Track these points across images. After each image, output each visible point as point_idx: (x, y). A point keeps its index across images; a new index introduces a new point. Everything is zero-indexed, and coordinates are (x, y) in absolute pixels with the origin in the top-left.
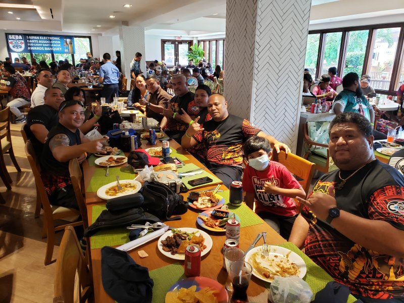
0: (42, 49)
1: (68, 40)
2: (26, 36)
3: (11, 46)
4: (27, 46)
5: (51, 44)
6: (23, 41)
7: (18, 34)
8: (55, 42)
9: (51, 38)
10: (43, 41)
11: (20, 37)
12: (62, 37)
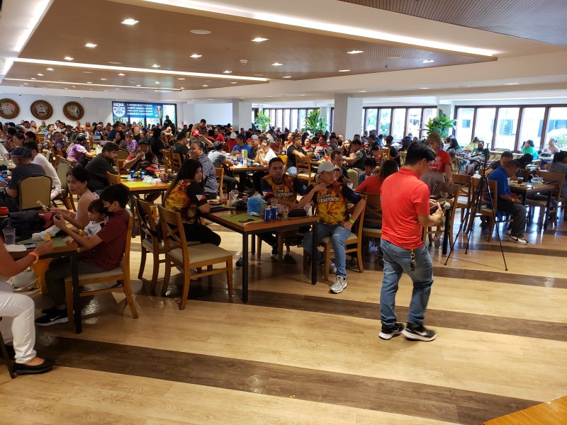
0: (136, 114)
1: (159, 107)
2: (127, 104)
3: (115, 112)
4: (127, 112)
5: (146, 110)
6: (124, 108)
7: (121, 102)
8: (149, 109)
9: (147, 105)
10: (140, 108)
11: (123, 105)
12: (155, 104)
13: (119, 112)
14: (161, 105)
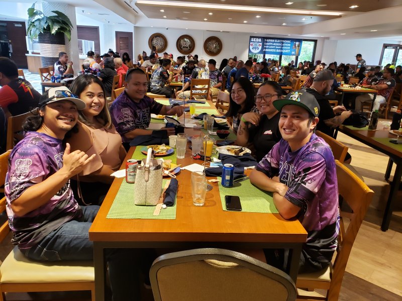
0: (275, 50)
1: (297, 43)
2: (264, 39)
4: (263, 48)
5: (283, 46)
6: (261, 44)
8: (286, 45)
9: (284, 41)
10: (277, 43)
11: (260, 40)
12: (293, 40)
13: (256, 49)
14: (300, 41)
